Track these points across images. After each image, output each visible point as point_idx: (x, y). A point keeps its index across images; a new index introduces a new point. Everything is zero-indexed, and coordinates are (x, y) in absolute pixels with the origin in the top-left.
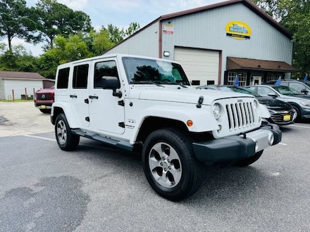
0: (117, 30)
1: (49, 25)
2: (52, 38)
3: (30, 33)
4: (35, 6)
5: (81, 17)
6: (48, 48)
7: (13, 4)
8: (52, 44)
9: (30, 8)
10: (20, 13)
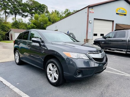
0: (58, 12)
1: (31, 10)
2: (32, 16)
3: (23, 14)
4: (26, 2)
5: (44, 7)
6: (31, 19)
7: (17, 2)
8: (32, 18)
9: (24, 3)
10: (20, 5)
